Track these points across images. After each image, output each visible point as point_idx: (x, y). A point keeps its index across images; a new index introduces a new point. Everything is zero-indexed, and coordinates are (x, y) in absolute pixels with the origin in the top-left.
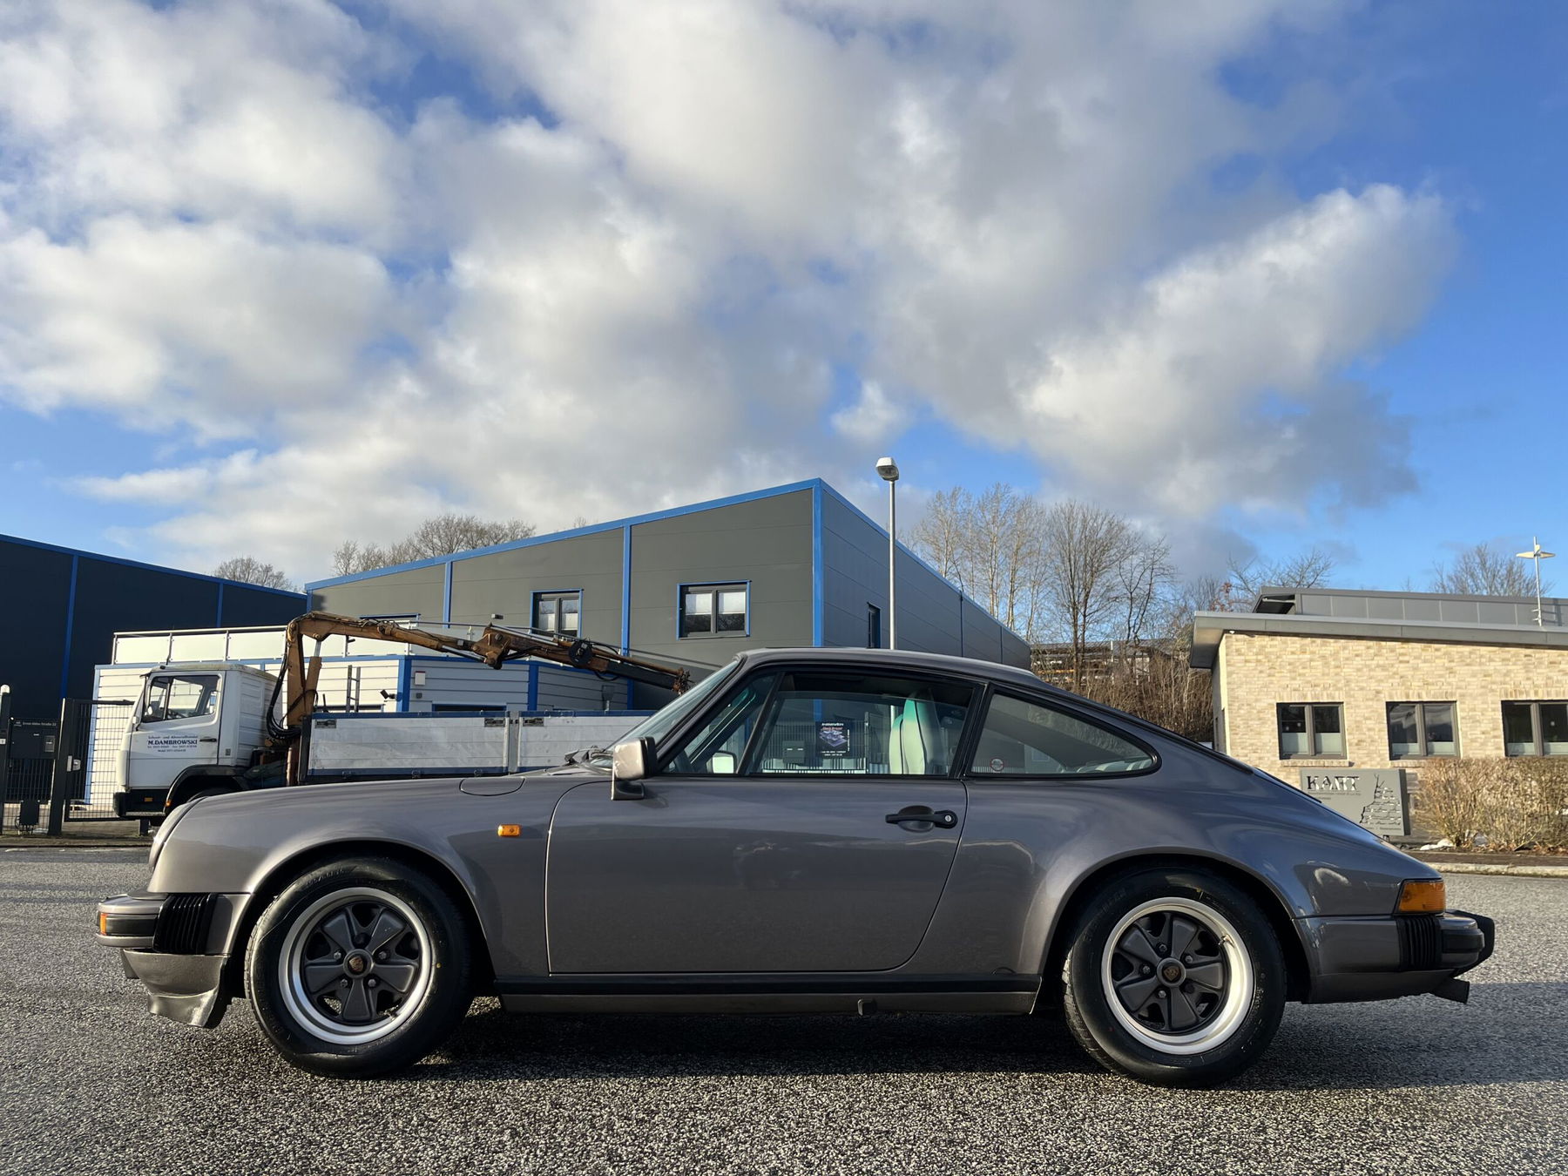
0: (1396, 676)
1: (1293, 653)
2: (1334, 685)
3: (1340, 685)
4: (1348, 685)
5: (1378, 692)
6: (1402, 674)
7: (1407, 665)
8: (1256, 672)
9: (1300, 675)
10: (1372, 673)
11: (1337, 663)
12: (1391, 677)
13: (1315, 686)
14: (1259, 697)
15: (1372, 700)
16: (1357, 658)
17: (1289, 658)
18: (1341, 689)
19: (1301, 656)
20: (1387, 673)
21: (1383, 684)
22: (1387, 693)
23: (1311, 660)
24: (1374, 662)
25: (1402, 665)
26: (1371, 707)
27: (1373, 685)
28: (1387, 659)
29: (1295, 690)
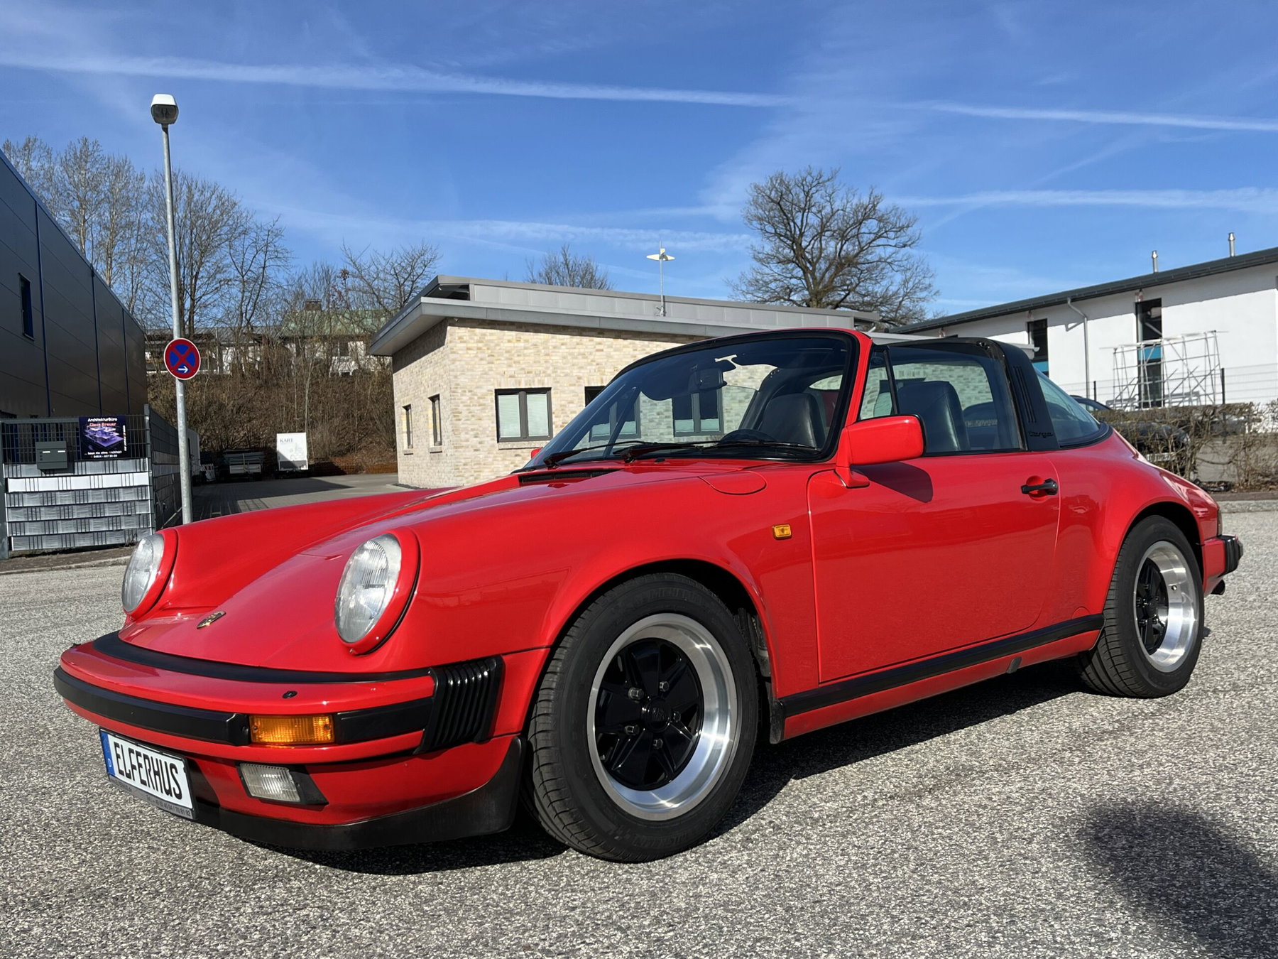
0: (594, 364)
1: (509, 341)
2: (544, 372)
3: (549, 372)
4: (556, 372)
5: (579, 378)
6: (599, 361)
7: (601, 353)
8: (477, 359)
9: (515, 362)
10: (575, 361)
11: (547, 351)
12: (590, 364)
13: (528, 373)
14: (480, 384)
15: (575, 385)
16: (563, 347)
17: (506, 345)
18: (549, 375)
19: (516, 345)
20: (586, 360)
21: (583, 371)
22: (585, 379)
23: (525, 348)
24: (576, 350)
25: (598, 353)
26: (573, 392)
27: (576, 372)
28: (587, 348)
29: (511, 377)
